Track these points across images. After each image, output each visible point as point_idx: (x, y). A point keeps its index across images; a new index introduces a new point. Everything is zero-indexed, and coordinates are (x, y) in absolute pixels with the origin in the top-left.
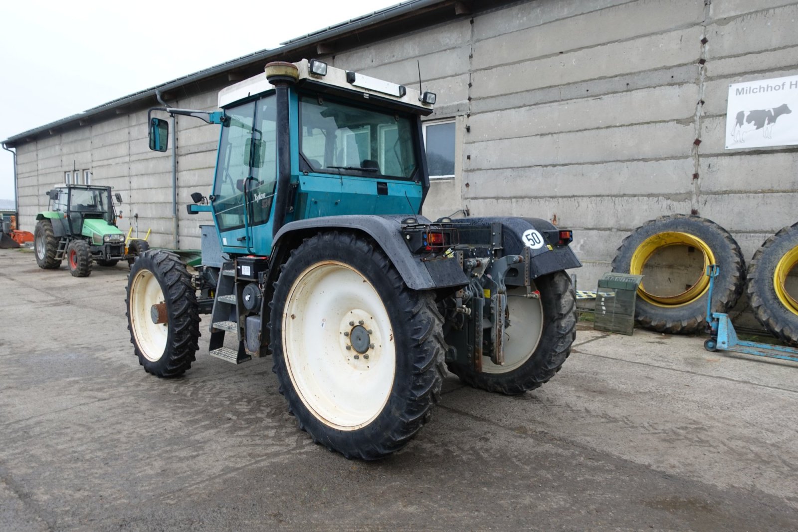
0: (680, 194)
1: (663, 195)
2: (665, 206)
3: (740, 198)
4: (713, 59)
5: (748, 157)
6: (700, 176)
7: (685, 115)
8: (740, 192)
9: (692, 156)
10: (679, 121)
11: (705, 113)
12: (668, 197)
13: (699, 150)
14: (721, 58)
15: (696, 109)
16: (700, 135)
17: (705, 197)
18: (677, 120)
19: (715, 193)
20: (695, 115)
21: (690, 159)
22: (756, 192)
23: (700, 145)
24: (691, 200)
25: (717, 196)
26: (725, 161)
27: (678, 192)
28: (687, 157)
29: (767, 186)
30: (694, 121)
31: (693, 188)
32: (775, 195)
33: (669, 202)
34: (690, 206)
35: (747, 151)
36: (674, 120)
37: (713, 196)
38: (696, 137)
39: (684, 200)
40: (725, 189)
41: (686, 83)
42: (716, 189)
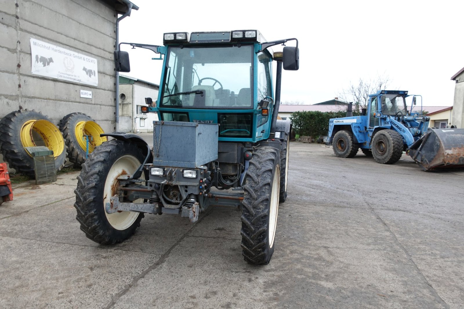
0: (13, 96)
1: (4, 95)
2: (5, 103)
3: (39, 101)
4: (22, 18)
5: (40, 80)
6: (21, 86)
7: (12, 47)
8: (38, 98)
9: (17, 74)
10: (9, 49)
11: (21, 49)
12: (6, 97)
13: (20, 70)
14: (25, 20)
15: (17, 45)
16: (20, 62)
17: (25, 99)
18: (8, 48)
19: (29, 97)
20: (16, 49)
21: (16, 75)
22: (44, 99)
23: (20, 67)
24: (18, 100)
25: (30, 99)
26: (31, 80)
27: (11, 94)
28: (14, 73)
29: (48, 97)
30: (16, 52)
31: (18, 93)
32: (51, 101)
33: (7, 100)
34: (18, 103)
35: (40, 77)
36: (6, 48)
37: (28, 99)
38: (18, 63)
39: (15, 100)
40: (32, 96)
41: (11, 26)
42: (29, 95)
